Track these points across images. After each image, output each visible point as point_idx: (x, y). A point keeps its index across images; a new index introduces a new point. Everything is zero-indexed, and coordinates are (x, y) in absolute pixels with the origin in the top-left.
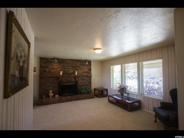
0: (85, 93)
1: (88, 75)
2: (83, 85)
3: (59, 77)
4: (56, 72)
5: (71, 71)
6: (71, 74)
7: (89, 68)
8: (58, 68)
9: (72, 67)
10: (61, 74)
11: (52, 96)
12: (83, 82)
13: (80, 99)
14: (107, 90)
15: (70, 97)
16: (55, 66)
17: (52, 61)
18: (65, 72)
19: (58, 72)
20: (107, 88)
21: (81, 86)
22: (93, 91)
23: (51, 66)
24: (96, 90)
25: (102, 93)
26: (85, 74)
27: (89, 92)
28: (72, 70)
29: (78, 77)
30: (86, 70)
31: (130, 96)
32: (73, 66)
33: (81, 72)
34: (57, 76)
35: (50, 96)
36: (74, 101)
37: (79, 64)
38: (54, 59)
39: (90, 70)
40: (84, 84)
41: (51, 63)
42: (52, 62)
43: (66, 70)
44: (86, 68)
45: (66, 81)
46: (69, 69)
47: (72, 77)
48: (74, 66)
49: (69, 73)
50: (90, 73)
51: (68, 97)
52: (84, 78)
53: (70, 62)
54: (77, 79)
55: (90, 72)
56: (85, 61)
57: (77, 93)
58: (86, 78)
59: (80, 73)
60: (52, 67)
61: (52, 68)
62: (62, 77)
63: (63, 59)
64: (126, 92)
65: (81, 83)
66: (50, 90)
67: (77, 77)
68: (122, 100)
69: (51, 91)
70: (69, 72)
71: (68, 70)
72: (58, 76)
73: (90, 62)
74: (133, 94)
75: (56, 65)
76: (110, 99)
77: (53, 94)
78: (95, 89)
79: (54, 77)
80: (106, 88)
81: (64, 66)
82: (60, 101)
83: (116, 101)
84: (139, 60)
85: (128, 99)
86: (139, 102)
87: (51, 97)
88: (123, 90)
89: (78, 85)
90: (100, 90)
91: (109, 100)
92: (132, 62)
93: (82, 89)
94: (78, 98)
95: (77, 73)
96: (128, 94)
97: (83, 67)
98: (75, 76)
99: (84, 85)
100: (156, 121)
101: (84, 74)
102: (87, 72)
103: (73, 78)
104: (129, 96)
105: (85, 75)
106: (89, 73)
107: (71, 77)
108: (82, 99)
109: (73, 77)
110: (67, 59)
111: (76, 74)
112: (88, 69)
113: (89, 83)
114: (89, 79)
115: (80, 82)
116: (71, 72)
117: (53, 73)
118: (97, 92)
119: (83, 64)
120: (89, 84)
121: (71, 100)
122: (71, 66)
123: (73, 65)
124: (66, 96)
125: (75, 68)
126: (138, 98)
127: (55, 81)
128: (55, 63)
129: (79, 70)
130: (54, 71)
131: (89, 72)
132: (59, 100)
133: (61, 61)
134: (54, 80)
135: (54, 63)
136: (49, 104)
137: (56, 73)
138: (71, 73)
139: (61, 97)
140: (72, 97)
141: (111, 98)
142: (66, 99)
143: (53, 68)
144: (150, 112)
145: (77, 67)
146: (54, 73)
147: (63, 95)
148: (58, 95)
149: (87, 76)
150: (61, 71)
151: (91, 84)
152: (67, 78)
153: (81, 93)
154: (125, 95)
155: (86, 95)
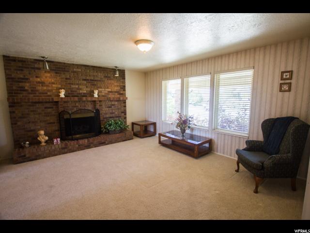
0: (114, 132)
1: (119, 98)
2: (111, 118)
3: (57, 102)
4: (49, 91)
5: (84, 90)
6: (85, 95)
7: (122, 84)
8: (53, 83)
9: (85, 82)
10: (62, 95)
11: (46, 142)
12: (111, 111)
13: (107, 142)
14: (154, 124)
15: (86, 141)
16: (46, 77)
17: (36, 66)
18: (71, 91)
19: (54, 91)
20: (155, 121)
21: (106, 118)
22: (130, 127)
23: (37, 77)
25: (145, 130)
26: (113, 96)
27: (123, 130)
28: (87, 87)
29: (100, 101)
30: (116, 89)
31: (196, 133)
32: (88, 80)
33: (105, 91)
34: (53, 99)
35: (40, 142)
36: (95, 147)
37: (100, 75)
38: (42, 61)
39: (123, 88)
40: (113, 115)
41: (36, 71)
42: (39, 69)
43: (72, 86)
44: (115, 84)
45: (75, 109)
46: (80, 84)
47: (88, 101)
48: (91, 80)
49: (81, 93)
50: (124, 95)
51: (81, 142)
52: (113, 103)
53: (80, 70)
54: (98, 107)
55: (124, 92)
56: (114, 70)
57: (99, 132)
58: (116, 103)
59: (104, 94)
60: (39, 80)
61: (39, 82)
62: (65, 102)
63: (64, 63)
64: (189, 127)
65: (106, 114)
66: (39, 130)
67: (98, 102)
68: (183, 140)
69: (42, 132)
70: (81, 92)
71: (77, 86)
72: (56, 99)
73: (122, 72)
74: (200, 130)
75: (49, 75)
76: (161, 140)
77: (47, 138)
78: (133, 124)
79: (46, 102)
80: (153, 120)
81: (66, 79)
82: (66, 150)
83: (171, 143)
84: (214, 71)
85: (192, 137)
86: (210, 141)
87: (43, 144)
88: (183, 123)
89: (101, 118)
90: (142, 125)
91: (160, 142)
92: (202, 74)
93: (110, 125)
94: (103, 141)
95: (98, 95)
96: (192, 129)
97: (110, 82)
98: (94, 99)
100: (237, 171)
101: (111, 96)
102: (116, 92)
103: (89, 103)
104: (194, 133)
105: (113, 98)
106: (122, 94)
107: (84, 102)
108: (111, 142)
109: (90, 101)
110: (73, 64)
111: (96, 95)
112: (120, 86)
113: (122, 112)
114: (123, 105)
115: (105, 111)
116: (85, 92)
117: (43, 93)
118: (137, 128)
119: (109, 75)
120: (123, 114)
121: (88, 147)
122: (85, 80)
123: (87, 78)
124: (77, 139)
125: (94, 83)
126: (209, 136)
127: (49, 110)
128: (45, 72)
129: (101, 88)
130: (45, 88)
131: (121, 92)
132: (63, 148)
133: (60, 68)
134: (46, 108)
135: (44, 72)
136: (39, 159)
137: (49, 93)
138: (84, 93)
139: (67, 142)
140: (91, 140)
141: (163, 138)
142: (77, 146)
143: (43, 83)
144: (225, 155)
145: (96, 80)
146: (47, 93)
147: (70, 137)
148: (59, 139)
149: (119, 100)
150: (61, 89)
151: (126, 114)
152: (77, 104)
153: (108, 132)
154: (188, 131)
155: (118, 134)
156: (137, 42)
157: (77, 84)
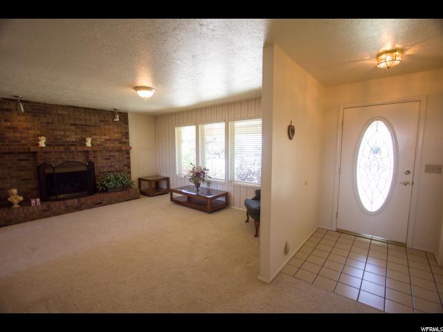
0: (115, 189)
1: (121, 148)
2: (109, 172)
3: (35, 153)
4: (24, 138)
5: (73, 138)
6: (73, 144)
7: (123, 131)
8: (28, 129)
9: (74, 127)
10: (42, 143)
11: (20, 203)
12: (109, 164)
13: (104, 202)
14: (167, 179)
15: (76, 201)
16: (19, 121)
17: (5, 106)
18: (54, 139)
19: (30, 139)
20: (168, 176)
21: (104, 173)
22: (136, 185)
23: (6, 120)
24: (142, 182)
25: (156, 187)
26: (112, 145)
27: (126, 187)
28: (76, 134)
29: (95, 151)
30: (116, 136)
31: (213, 187)
32: (78, 125)
33: (101, 139)
34: (29, 149)
35: (11, 204)
36: (88, 209)
37: (94, 119)
38: (15, 101)
39: (126, 135)
40: (113, 169)
41: (5, 113)
42: (9, 110)
43: (56, 133)
44: (115, 130)
45: (60, 162)
46: (67, 130)
47: (78, 152)
48: (82, 125)
49: (68, 142)
50: (127, 143)
51: (69, 202)
52: (112, 154)
53: (67, 112)
54: (91, 158)
55: (127, 140)
56: (113, 113)
57: (94, 191)
58: (117, 154)
59: (99, 143)
60: (9, 124)
61: (9, 128)
62: (46, 153)
63: (45, 104)
64: (203, 180)
65: (103, 167)
66: (11, 188)
67: (92, 153)
68: (198, 195)
69: (15, 191)
70: (68, 139)
71: (62, 133)
72: (33, 149)
73: (124, 116)
74: (217, 183)
75: (23, 118)
76: (174, 197)
77: (21, 198)
78: (140, 180)
79: (20, 153)
80: (165, 175)
81: (48, 123)
82: (48, 213)
83: (186, 200)
84: (228, 119)
85: (209, 191)
86: (226, 195)
87: (16, 206)
88: (198, 175)
89: (97, 173)
90: (152, 181)
91: (172, 199)
92: (217, 121)
93: (109, 181)
94: (99, 201)
95: (91, 143)
96: (209, 183)
97: (107, 127)
98: (86, 149)
99: (112, 172)
100: (247, 221)
101: (109, 145)
102: (116, 140)
103: (80, 154)
104: (211, 188)
105: (113, 148)
106: (124, 143)
107: (73, 152)
108: (110, 203)
109: (81, 152)
110: (57, 105)
111: (89, 144)
112: (122, 133)
113: (125, 166)
114: (126, 156)
115: (101, 164)
116: (74, 140)
117: (15, 142)
118: (145, 186)
119: (106, 119)
120: (126, 168)
121: (79, 208)
122: (71, 125)
123: (77, 122)
124: (64, 199)
125: (85, 129)
126: (225, 189)
127: (24, 163)
128: (18, 115)
129: (96, 135)
130: (18, 135)
131: (124, 140)
132: (44, 211)
133: (38, 109)
134: (19, 160)
135: (16, 114)
136: (11, 225)
137: (23, 142)
138: (72, 142)
139: (49, 203)
140: (83, 200)
141: (175, 195)
142: (64, 207)
143: (14, 129)
144: (241, 209)
145: (88, 126)
146: (20, 141)
147: (53, 197)
148: (38, 200)
149: (120, 151)
150: (41, 136)
151: (129, 168)
152: (63, 156)
153: (106, 190)
154: (203, 185)
155: (119, 193)
156: (137, 88)
157: (63, 130)
